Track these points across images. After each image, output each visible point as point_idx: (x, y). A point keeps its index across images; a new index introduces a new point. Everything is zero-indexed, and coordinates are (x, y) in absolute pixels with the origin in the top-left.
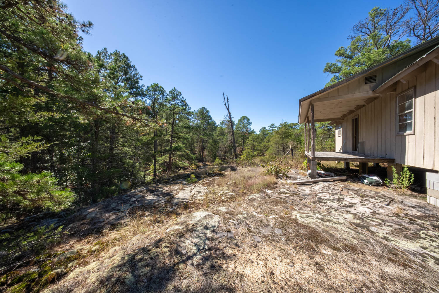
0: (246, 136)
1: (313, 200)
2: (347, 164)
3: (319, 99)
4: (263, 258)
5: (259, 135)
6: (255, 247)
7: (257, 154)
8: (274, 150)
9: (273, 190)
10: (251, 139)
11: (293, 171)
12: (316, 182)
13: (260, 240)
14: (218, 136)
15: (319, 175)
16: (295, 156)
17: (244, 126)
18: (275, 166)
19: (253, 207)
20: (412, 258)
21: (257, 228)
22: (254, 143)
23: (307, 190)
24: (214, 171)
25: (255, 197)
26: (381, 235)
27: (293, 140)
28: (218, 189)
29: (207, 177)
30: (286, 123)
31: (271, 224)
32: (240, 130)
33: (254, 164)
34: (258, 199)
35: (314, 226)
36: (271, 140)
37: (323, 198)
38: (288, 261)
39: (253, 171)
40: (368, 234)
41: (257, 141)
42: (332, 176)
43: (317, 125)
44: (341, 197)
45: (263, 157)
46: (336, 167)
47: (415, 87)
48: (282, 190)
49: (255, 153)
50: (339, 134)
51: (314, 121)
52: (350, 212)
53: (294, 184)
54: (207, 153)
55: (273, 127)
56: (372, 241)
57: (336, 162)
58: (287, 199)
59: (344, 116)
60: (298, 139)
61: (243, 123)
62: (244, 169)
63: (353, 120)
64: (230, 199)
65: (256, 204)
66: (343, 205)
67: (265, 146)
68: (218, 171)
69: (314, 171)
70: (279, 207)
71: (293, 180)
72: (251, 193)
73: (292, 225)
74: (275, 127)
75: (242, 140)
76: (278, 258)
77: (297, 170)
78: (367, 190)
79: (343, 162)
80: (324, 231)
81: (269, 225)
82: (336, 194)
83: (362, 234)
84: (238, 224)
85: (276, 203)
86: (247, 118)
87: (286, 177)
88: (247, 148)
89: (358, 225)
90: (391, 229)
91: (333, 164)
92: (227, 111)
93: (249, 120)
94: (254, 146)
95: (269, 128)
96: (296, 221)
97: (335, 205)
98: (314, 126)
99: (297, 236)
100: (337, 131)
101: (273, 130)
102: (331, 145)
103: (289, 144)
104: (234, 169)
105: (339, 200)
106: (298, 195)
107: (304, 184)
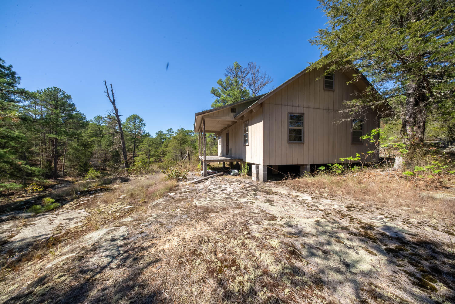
0: (138, 139)
1: (205, 192)
2: (224, 164)
3: (209, 116)
4: (176, 234)
5: (155, 139)
6: (170, 232)
7: (153, 160)
8: (172, 155)
9: (175, 192)
10: (146, 143)
11: (190, 173)
12: (206, 179)
13: (172, 226)
14: (90, 137)
15: (209, 174)
16: (192, 161)
17: (135, 127)
18: (176, 171)
19: (160, 210)
20: (244, 204)
21: (168, 221)
22: (150, 148)
23: (201, 186)
24: (90, 187)
25: (159, 202)
26: (235, 200)
27: (190, 146)
28: (107, 207)
29: (78, 198)
30: (183, 129)
31: (179, 214)
32: (128, 131)
33: (153, 171)
34: (163, 202)
35: (207, 205)
36: (169, 145)
37: (211, 188)
38: (193, 228)
39: (151, 179)
40: (231, 200)
41: (153, 146)
42: (216, 173)
43: (207, 134)
44: (220, 185)
45: (161, 164)
46: (218, 167)
47: (249, 120)
48: (183, 190)
49: (151, 159)
50: (220, 143)
51: (205, 131)
52: (224, 193)
53: (192, 183)
54: (67, 163)
55: (170, 132)
56: (232, 203)
57: (218, 163)
58: (188, 196)
59: (222, 130)
60: (193, 145)
61: (134, 123)
62: (140, 178)
63: (227, 134)
64: (128, 213)
65: (161, 207)
66: (221, 190)
67: (162, 152)
68: (97, 186)
69: (205, 171)
70: (182, 203)
71: (191, 181)
72: (154, 200)
73: (194, 210)
74: (173, 132)
75: (133, 145)
76: (186, 230)
77: (194, 172)
78: (232, 179)
79: (222, 163)
80: (211, 206)
81: (177, 215)
82: (218, 184)
83: (228, 201)
84: (150, 224)
85: (180, 201)
86: (139, 117)
87: (185, 178)
88: (140, 153)
89: (227, 198)
90: (239, 195)
91: (216, 165)
92: (112, 106)
93: (141, 120)
94: (150, 151)
95: (167, 132)
96: (196, 206)
97: (217, 191)
98: (205, 135)
99: (197, 214)
100: (219, 140)
101: (170, 135)
102: (215, 151)
103: (186, 149)
104: (125, 180)
105: (219, 187)
106: (195, 191)
107: (199, 182)
